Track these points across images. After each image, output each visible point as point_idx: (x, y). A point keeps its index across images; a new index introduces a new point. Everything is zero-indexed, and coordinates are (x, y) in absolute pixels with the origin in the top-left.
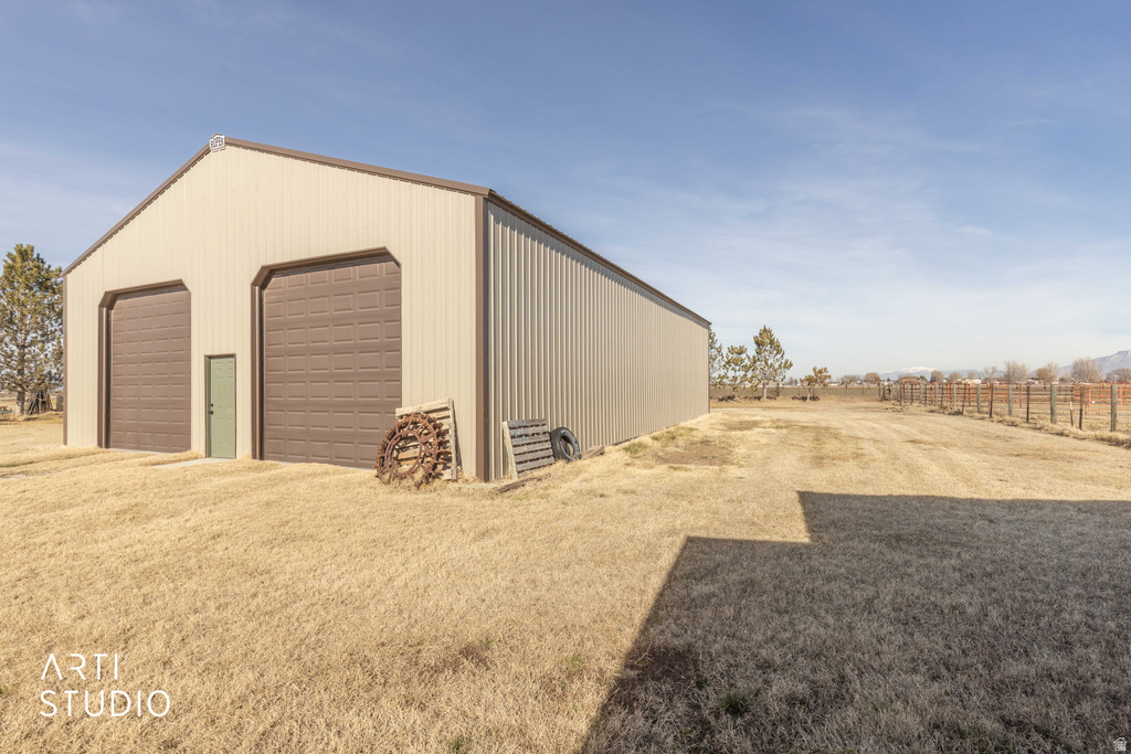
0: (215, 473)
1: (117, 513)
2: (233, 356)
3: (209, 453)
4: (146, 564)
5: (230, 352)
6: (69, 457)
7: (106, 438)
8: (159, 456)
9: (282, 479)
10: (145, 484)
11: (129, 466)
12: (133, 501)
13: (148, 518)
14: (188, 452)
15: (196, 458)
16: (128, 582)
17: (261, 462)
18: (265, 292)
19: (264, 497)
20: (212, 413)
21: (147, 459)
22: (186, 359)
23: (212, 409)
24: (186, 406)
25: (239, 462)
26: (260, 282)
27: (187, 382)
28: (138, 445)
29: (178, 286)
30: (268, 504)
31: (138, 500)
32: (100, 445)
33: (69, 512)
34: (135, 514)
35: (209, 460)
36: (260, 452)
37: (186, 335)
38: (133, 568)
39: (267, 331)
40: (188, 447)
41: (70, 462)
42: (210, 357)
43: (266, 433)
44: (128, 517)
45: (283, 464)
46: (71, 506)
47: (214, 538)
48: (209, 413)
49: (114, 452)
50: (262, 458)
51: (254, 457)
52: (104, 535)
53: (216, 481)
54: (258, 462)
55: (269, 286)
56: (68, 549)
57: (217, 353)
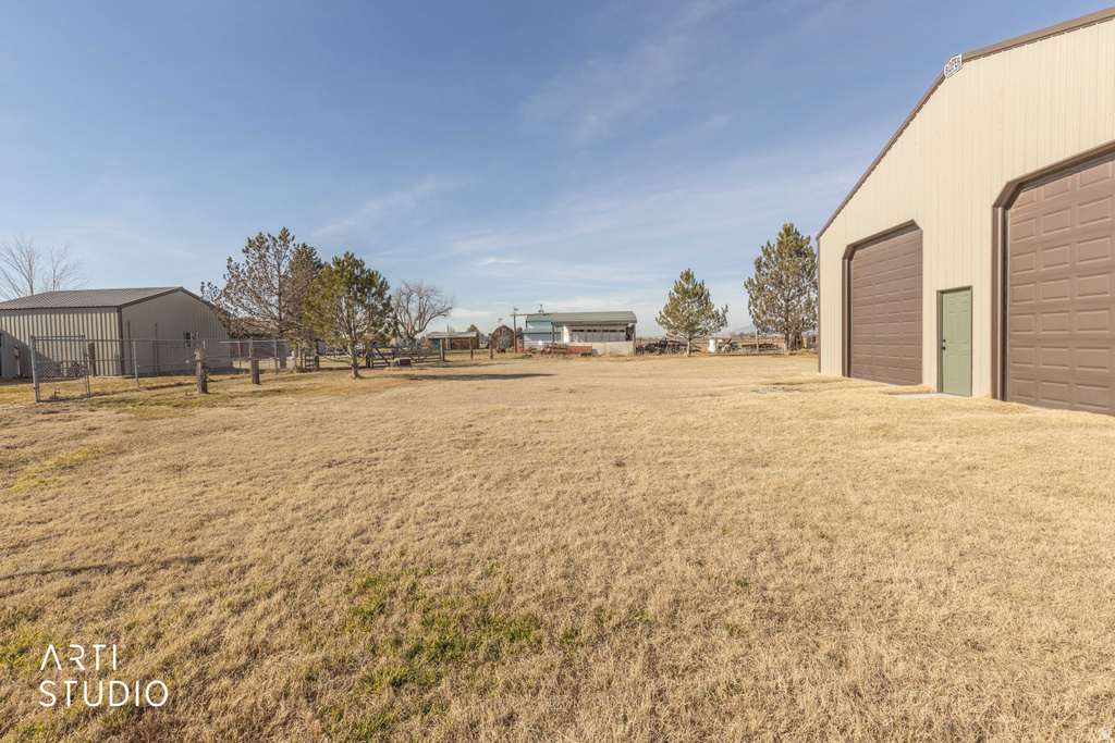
0: (953, 408)
1: (871, 429)
2: (968, 288)
3: (941, 389)
4: (907, 476)
5: (966, 284)
6: (824, 382)
7: (848, 370)
8: (893, 387)
9: (1039, 424)
10: (887, 409)
11: (869, 393)
12: (882, 422)
13: (898, 438)
14: (920, 386)
15: (928, 392)
16: (894, 487)
17: (1004, 404)
18: (1009, 212)
19: (1021, 439)
20: (944, 348)
21: (883, 389)
22: (918, 296)
23: (944, 344)
24: (917, 342)
25: (977, 400)
26: (1004, 201)
27: (918, 319)
28: (873, 376)
29: (911, 226)
30: (1028, 448)
31: (885, 421)
32: (844, 374)
33: (836, 422)
34: (884, 432)
35: (940, 395)
36: (1001, 390)
37: (917, 273)
38: (896, 476)
39: (1011, 256)
40: (919, 381)
41: (826, 385)
42: (943, 292)
43: (1009, 372)
44: (881, 433)
45: (1035, 409)
46: (835, 418)
47: (969, 468)
48: (941, 348)
49: (854, 381)
50: (1003, 398)
51: (994, 396)
52: (864, 444)
53: (955, 415)
54: (998, 403)
55: (1016, 203)
56: (842, 449)
57: (950, 287)
